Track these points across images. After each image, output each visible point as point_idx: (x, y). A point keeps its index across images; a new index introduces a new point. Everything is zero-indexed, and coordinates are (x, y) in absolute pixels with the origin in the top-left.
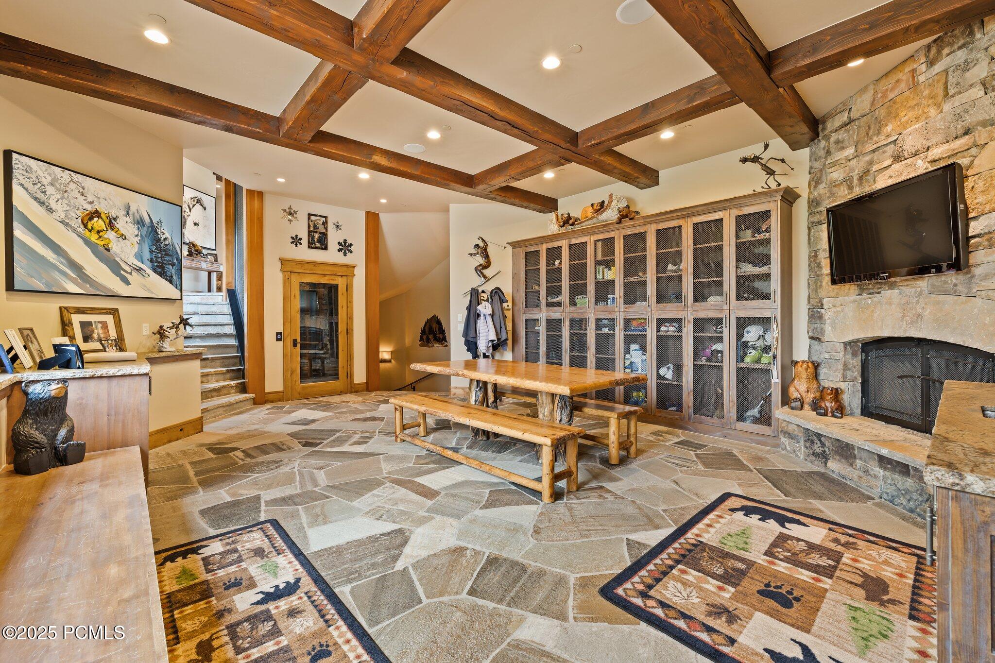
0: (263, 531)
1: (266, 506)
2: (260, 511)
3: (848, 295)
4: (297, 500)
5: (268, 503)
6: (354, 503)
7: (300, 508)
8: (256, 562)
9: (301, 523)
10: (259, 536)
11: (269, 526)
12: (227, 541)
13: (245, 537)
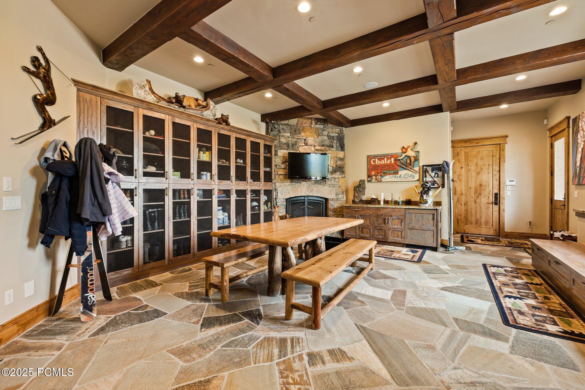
0: (516, 321)
1: (509, 338)
2: (514, 337)
3: (287, 182)
4: (481, 330)
5: (506, 340)
6: (445, 308)
7: (482, 323)
8: (525, 311)
9: (488, 315)
10: (519, 320)
11: (511, 322)
12: (542, 328)
13: (529, 324)
